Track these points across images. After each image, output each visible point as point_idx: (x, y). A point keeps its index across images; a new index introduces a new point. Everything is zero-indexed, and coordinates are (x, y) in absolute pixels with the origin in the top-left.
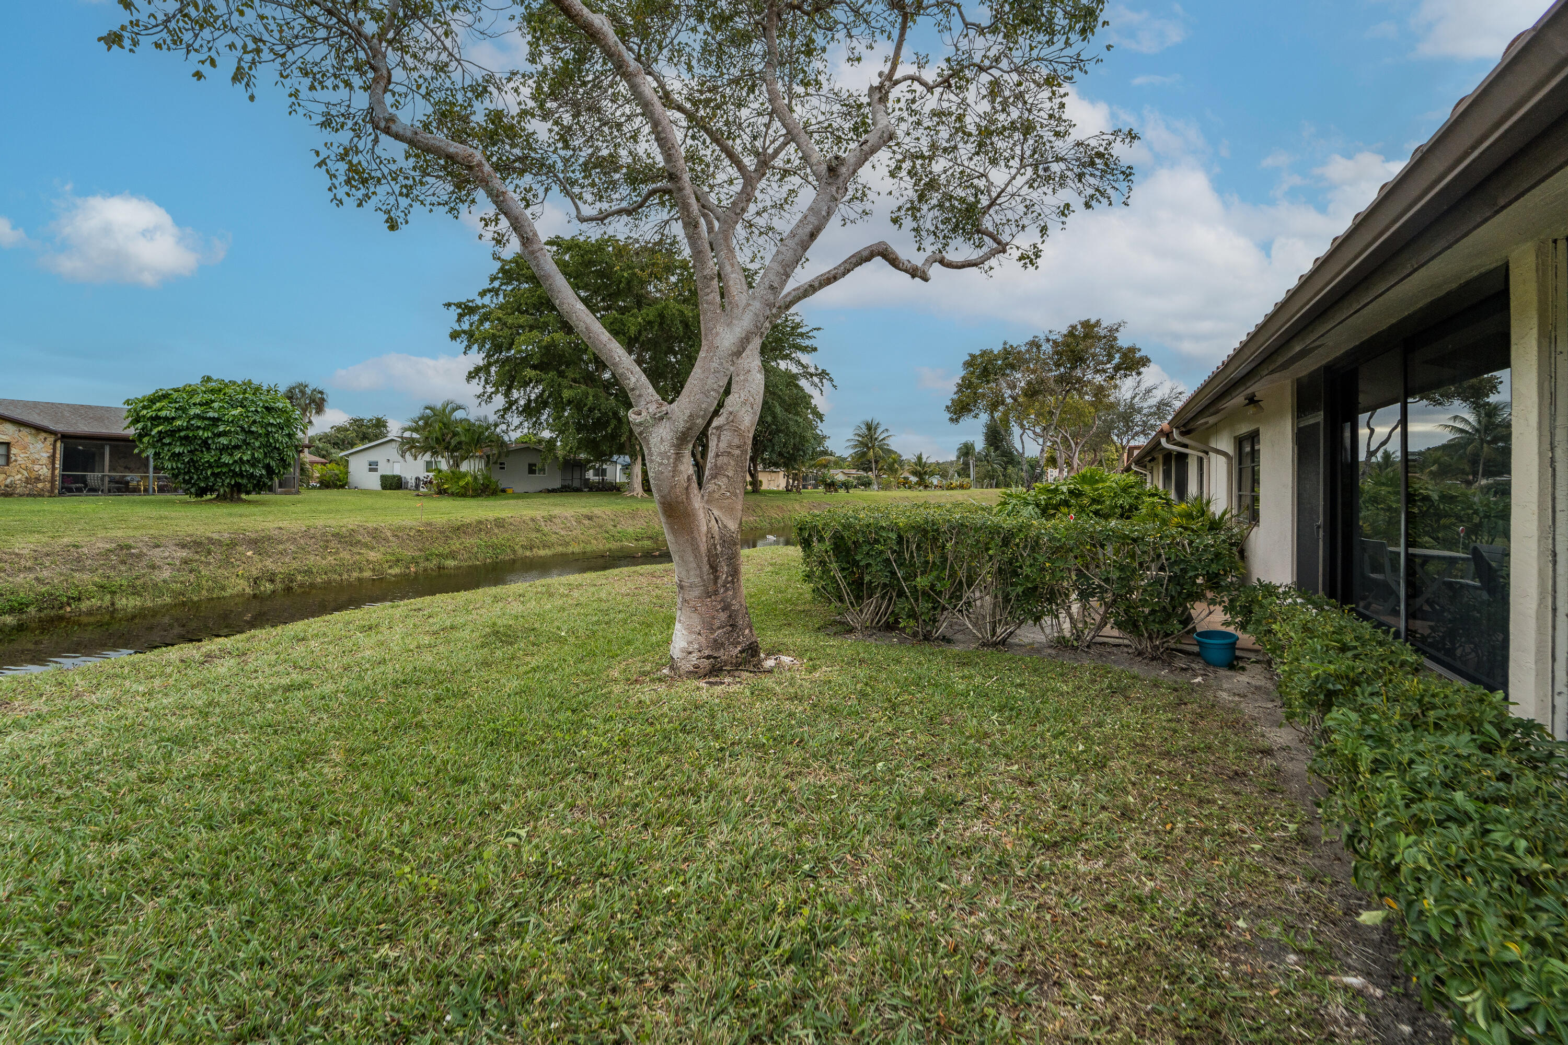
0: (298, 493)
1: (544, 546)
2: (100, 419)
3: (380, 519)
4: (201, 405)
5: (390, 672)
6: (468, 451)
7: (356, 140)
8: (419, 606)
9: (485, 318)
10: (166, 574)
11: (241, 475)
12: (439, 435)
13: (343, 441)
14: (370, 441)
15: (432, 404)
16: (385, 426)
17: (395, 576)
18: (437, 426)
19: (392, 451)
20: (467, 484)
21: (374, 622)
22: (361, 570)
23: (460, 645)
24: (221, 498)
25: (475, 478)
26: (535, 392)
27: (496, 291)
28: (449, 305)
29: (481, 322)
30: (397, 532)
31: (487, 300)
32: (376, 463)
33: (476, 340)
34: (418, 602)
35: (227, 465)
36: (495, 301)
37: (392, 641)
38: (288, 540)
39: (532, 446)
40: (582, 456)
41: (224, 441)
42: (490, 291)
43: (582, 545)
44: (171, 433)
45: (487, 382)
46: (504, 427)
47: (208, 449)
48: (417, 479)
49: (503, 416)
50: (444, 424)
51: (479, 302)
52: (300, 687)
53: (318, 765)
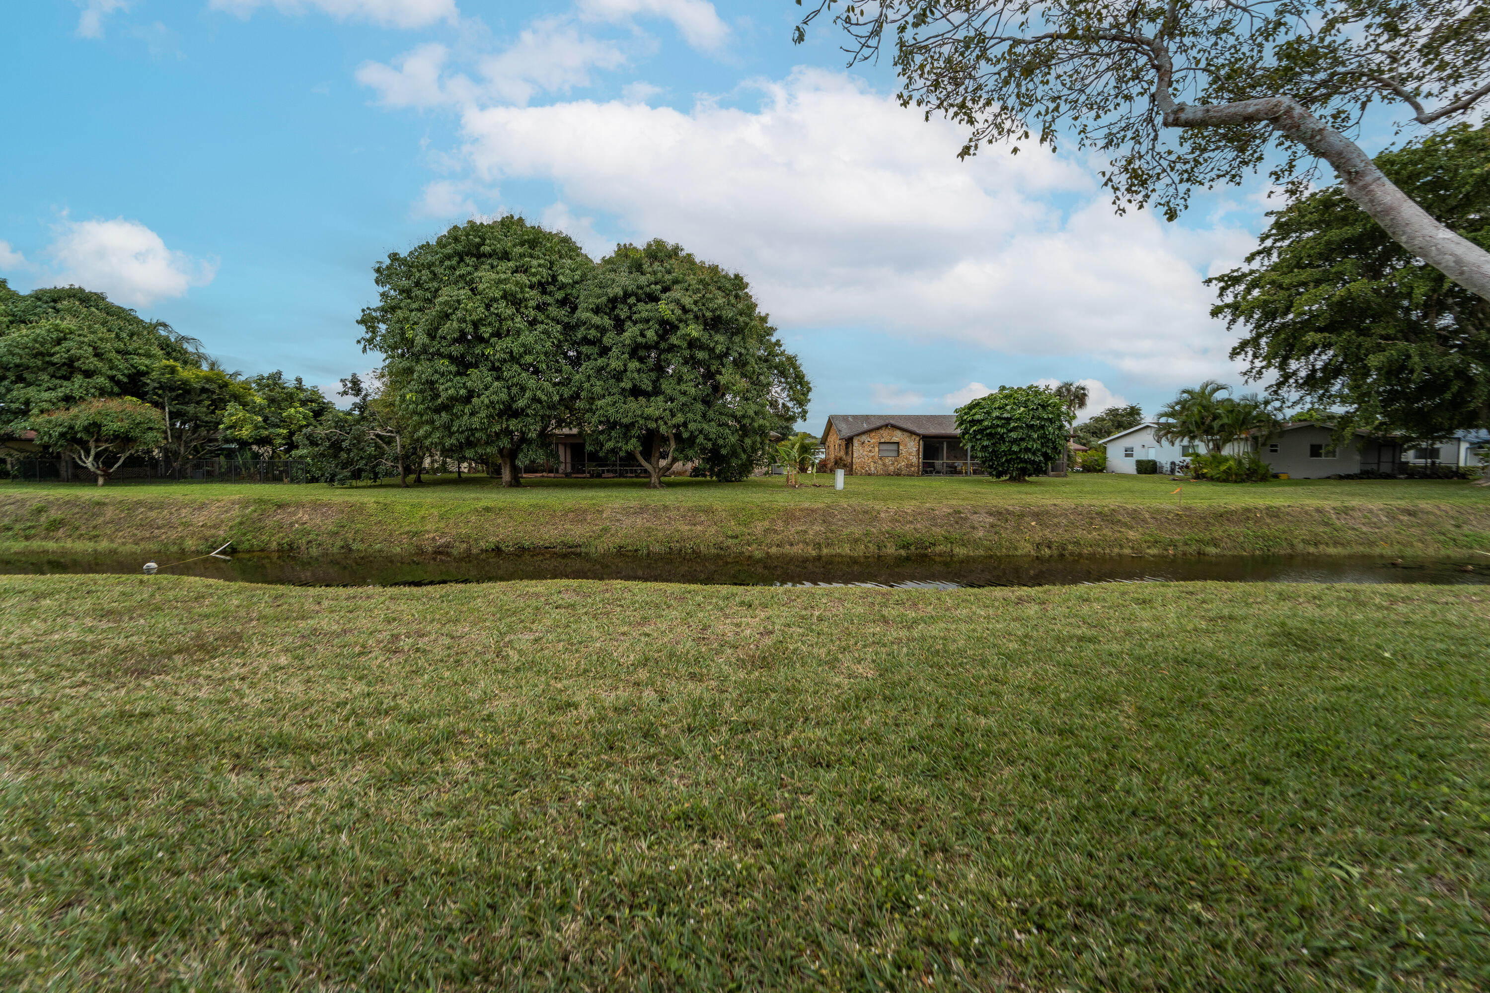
0: (1066, 476)
1: (1336, 544)
2: (940, 424)
3: (1138, 501)
4: (1000, 408)
5: (1171, 647)
6: (1231, 434)
7: (1137, 147)
8: (1191, 589)
9: (1254, 285)
10: (981, 534)
11: (1025, 461)
12: (1197, 418)
13: (1101, 430)
14: (1125, 429)
15: (1189, 387)
16: (1139, 414)
17: (1153, 556)
18: (1195, 410)
19: (1148, 437)
20: (1229, 468)
21: (1148, 598)
22: (1121, 547)
23: (1242, 637)
24: (1012, 479)
25: (1240, 463)
26: (1320, 360)
27: (1268, 252)
28: (1209, 281)
29: (1248, 291)
30: (1156, 514)
31: (1256, 264)
32: (1132, 449)
33: (1242, 312)
34: (1190, 585)
35: (1015, 453)
36: (1266, 262)
37: (1168, 618)
38: (1061, 515)
39: (1318, 424)
40: (1398, 433)
41: (1014, 435)
42: (1259, 253)
43: (1397, 547)
44: (981, 431)
45: (1255, 356)
46: (1277, 404)
47: (1004, 442)
48: (1173, 463)
49: (1276, 392)
50: (1204, 407)
51: (1246, 268)
52: (1090, 640)
53: (1114, 712)
